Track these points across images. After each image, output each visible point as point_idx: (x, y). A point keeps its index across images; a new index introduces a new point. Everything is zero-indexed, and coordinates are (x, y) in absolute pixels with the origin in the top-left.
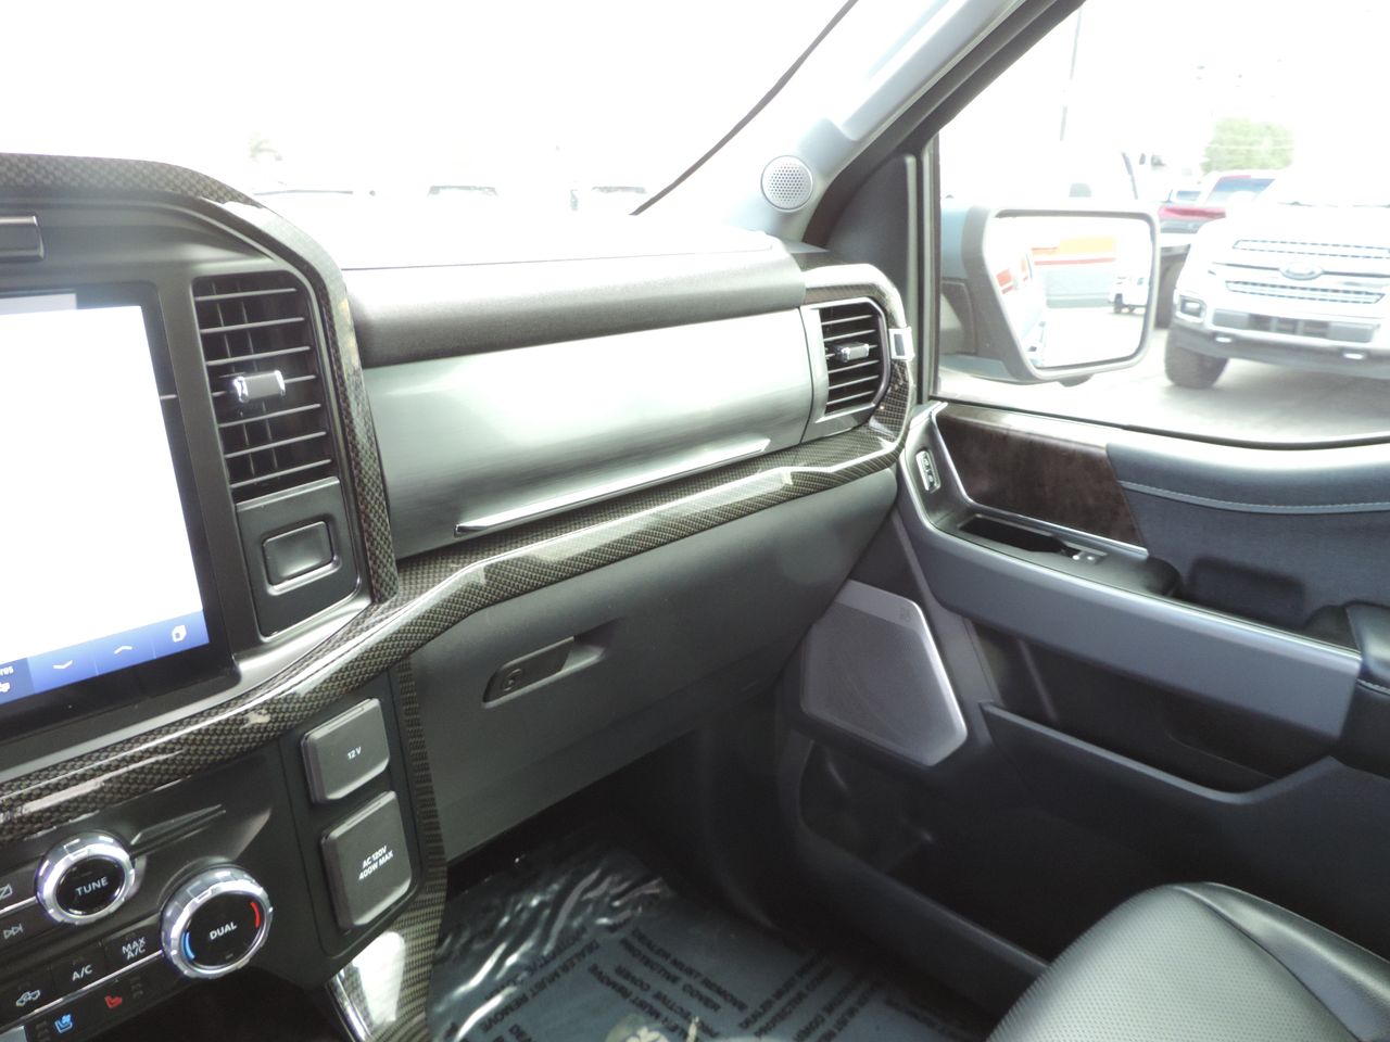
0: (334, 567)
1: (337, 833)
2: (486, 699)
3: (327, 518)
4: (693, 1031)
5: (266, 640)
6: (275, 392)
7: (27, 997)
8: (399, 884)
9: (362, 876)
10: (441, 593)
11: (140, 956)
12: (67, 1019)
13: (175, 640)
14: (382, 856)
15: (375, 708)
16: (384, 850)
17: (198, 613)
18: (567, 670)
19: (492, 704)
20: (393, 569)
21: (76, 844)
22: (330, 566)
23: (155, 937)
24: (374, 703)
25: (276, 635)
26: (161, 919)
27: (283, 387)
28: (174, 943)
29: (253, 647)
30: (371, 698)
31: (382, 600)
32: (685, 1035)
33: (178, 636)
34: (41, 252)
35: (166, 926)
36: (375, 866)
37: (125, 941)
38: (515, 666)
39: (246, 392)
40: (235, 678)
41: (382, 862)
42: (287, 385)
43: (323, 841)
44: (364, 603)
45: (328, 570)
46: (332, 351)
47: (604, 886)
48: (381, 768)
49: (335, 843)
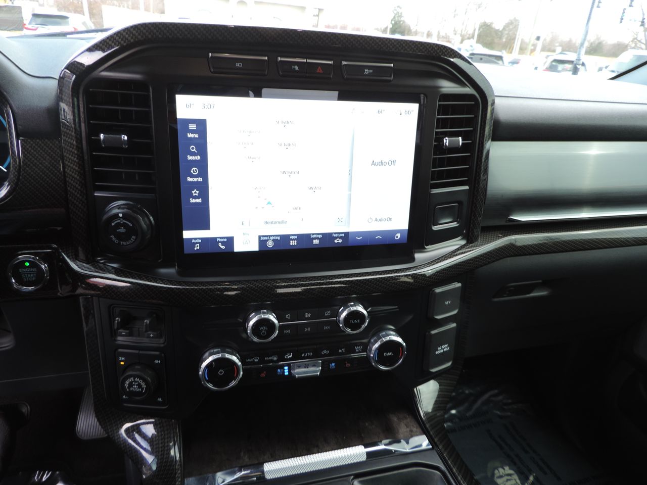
0: (457, 224)
1: (433, 332)
2: (494, 297)
3: (460, 203)
4: (531, 478)
5: (426, 247)
6: (457, 146)
7: (325, 352)
8: (448, 361)
9: (437, 353)
10: (496, 245)
11: (360, 352)
12: (333, 364)
13: (396, 239)
14: (445, 348)
15: (459, 287)
16: (447, 346)
17: (406, 230)
18: (532, 295)
19: (496, 300)
20: (479, 230)
21: (352, 305)
22: (456, 223)
23: (366, 347)
24: (459, 285)
25: (430, 246)
26: (369, 341)
27: (461, 144)
28: (373, 352)
29: (421, 249)
30: (458, 283)
31: (471, 243)
32: (527, 479)
33: (397, 237)
34: (392, 78)
35: (370, 345)
36: (442, 351)
37: (357, 345)
38: (512, 286)
39: (447, 144)
40: (413, 260)
41: (445, 350)
42: (462, 143)
43: (427, 333)
44: (463, 242)
45: (455, 224)
46: (482, 132)
47: (500, 398)
48: (455, 312)
49: (432, 335)
